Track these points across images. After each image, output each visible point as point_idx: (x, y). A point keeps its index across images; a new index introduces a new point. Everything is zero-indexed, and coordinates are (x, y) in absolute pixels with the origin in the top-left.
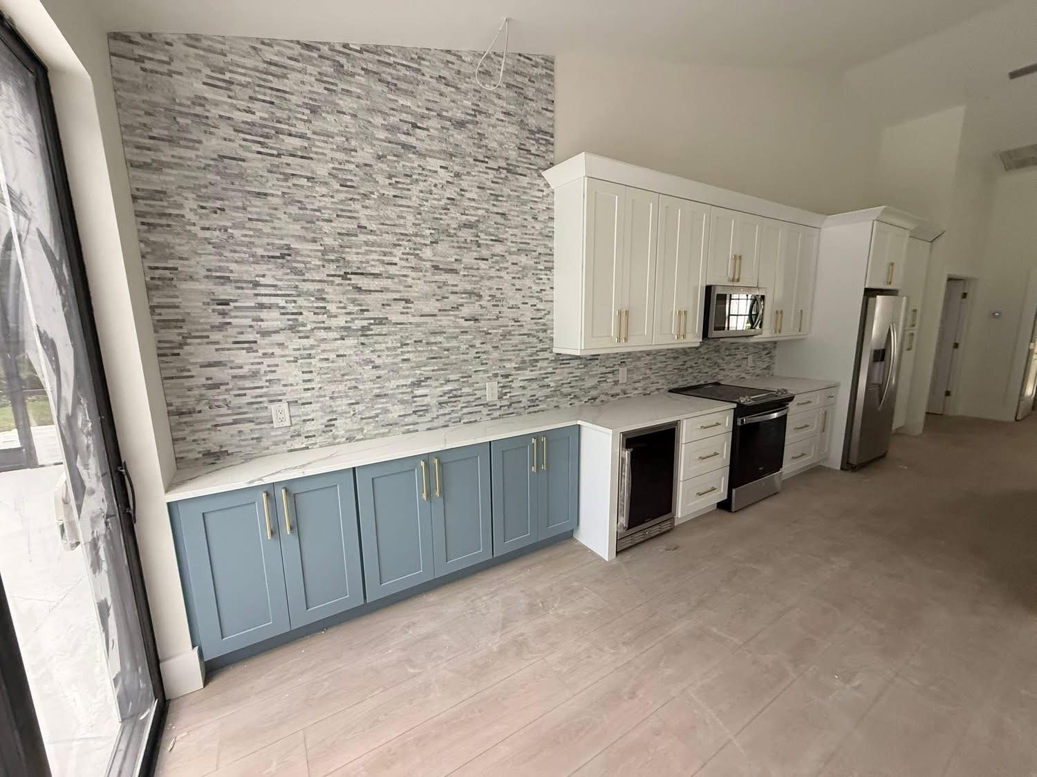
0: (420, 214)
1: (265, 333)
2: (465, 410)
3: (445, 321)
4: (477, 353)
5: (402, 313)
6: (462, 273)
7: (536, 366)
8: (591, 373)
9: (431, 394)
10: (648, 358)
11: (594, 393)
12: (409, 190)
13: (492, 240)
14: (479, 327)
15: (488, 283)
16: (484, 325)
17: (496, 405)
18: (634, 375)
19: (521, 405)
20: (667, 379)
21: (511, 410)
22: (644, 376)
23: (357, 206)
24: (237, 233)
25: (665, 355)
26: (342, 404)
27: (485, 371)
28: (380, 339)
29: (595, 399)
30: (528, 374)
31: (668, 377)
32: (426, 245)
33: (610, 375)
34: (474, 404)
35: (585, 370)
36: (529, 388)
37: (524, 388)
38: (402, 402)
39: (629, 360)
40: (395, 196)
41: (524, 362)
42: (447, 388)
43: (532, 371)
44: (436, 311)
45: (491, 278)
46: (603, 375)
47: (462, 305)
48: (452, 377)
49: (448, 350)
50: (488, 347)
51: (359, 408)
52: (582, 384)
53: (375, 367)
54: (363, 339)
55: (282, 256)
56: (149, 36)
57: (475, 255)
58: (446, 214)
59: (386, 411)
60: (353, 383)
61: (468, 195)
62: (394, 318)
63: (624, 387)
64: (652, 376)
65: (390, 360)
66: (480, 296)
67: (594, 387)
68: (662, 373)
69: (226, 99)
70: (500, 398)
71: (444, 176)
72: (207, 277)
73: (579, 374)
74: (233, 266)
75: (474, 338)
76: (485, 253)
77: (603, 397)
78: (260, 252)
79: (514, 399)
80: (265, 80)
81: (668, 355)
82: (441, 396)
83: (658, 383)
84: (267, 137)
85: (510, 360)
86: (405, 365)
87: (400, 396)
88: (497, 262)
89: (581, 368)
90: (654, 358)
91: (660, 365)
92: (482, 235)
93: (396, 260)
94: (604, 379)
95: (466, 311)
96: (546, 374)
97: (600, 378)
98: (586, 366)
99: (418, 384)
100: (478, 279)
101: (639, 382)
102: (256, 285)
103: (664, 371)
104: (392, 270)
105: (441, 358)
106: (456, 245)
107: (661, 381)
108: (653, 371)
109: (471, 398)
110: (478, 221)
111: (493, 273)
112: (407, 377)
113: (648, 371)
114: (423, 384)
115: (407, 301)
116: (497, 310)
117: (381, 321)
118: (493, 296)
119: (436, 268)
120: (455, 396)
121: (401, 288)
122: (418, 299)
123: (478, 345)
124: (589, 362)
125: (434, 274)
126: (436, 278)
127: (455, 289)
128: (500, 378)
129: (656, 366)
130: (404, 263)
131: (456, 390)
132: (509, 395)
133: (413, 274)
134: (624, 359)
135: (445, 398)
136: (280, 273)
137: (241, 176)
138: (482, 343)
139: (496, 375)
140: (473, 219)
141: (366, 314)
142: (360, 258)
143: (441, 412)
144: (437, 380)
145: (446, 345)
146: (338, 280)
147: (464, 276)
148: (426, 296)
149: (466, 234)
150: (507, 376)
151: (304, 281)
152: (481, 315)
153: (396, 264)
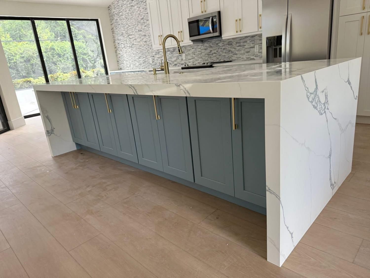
0: (135, 19)
1: (122, 48)
2: (147, 65)
3: (141, 43)
4: (147, 50)
5: (136, 42)
6: (142, 31)
7: (159, 54)
8: (174, 56)
9: (142, 60)
10: (193, 50)
11: (175, 63)
12: (133, 15)
13: (147, 21)
14: (147, 44)
15: (147, 32)
16: (148, 43)
17: (152, 64)
18: (188, 57)
19: (158, 65)
20: (202, 59)
21: (155, 66)
22: (192, 57)
23: (128, 22)
24: (118, 32)
25: (201, 48)
26: (131, 61)
27: (149, 55)
28: (133, 48)
29: (176, 65)
30: (158, 56)
31: (203, 58)
32: (137, 26)
33: (180, 57)
34: (148, 64)
35: (172, 55)
36: (159, 60)
37: (157, 60)
38: (138, 62)
39: (186, 51)
40: (132, 17)
41: (156, 52)
42: (144, 59)
43: (159, 55)
44: (140, 41)
45: (147, 30)
46: (177, 57)
47: (143, 39)
48: (144, 56)
49: (142, 50)
50: (149, 49)
51: (133, 62)
52: (171, 59)
53: (134, 54)
54: (132, 49)
55: (122, 34)
56: (110, 6)
57: (144, 25)
58: (139, 18)
59: (136, 64)
60: (131, 57)
61: (141, 11)
62: (135, 43)
63: (185, 61)
64: (196, 57)
65: (135, 53)
66: (146, 36)
67: (175, 61)
68: (200, 56)
69: (115, 10)
70: (153, 62)
71: (137, 9)
72: (117, 40)
73: (170, 56)
74: (119, 37)
75: (146, 47)
76: (146, 24)
77: (178, 65)
78: (120, 34)
79: (156, 63)
80: (117, 5)
81: (202, 48)
82: (143, 61)
83: (198, 60)
84: (119, 14)
85: (153, 52)
86: (137, 54)
87: (137, 60)
88: (148, 26)
89: (171, 54)
90: (196, 50)
91: (198, 53)
92: (145, 20)
93: (133, 31)
94: (178, 58)
95: (144, 40)
96: (162, 56)
97: (177, 58)
98: (172, 53)
99: (139, 58)
100: (145, 31)
101: (191, 60)
102: (121, 40)
103: (201, 55)
104: (133, 33)
105: (142, 52)
106: (141, 24)
107: (200, 60)
108: (195, 55)
109: (148, 62)
110: (144, 17)
111: (147, 29)
112: (138, 56)
113: (194, 55)
114: (140, 58)
115: (136, 39)
116: (149, 38)
117: (133, 44)
118: (148, 35)
119: (139, 31)
120: (145, 61)
121: (135, 37)
122: (137, 39)
123: (147, 48)
124: (173, 52)
125: (138, 32)
126: (139, 33)
127: (142, 35)
128: (152, 57)
129: (197, 53)
130: (134, 31)
131: (145, 60)
132: (155, 62)
133: (136, 33)
134: (184, 51)
135: (143, 62)
136: (122, 37)
137: (117, 22)
138: (148, 48)
139: (151, 56)
140: (142, 17)
141: (132, 43)
142: (129, 32)
143: (143, 65)
144: (142, 57)
145: (142, 49)
146: (127, 37)
147: (143, 31)
148: (138, 37)
149: (142, 21)
150: (153, 56)
151: (125, 38)
152: (147, 41)
153: (133, 32)
